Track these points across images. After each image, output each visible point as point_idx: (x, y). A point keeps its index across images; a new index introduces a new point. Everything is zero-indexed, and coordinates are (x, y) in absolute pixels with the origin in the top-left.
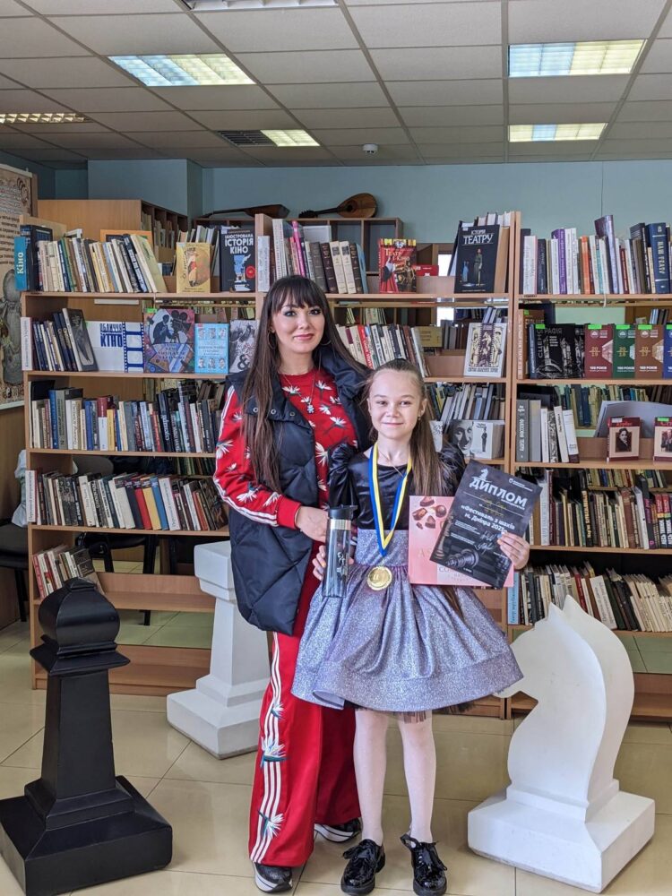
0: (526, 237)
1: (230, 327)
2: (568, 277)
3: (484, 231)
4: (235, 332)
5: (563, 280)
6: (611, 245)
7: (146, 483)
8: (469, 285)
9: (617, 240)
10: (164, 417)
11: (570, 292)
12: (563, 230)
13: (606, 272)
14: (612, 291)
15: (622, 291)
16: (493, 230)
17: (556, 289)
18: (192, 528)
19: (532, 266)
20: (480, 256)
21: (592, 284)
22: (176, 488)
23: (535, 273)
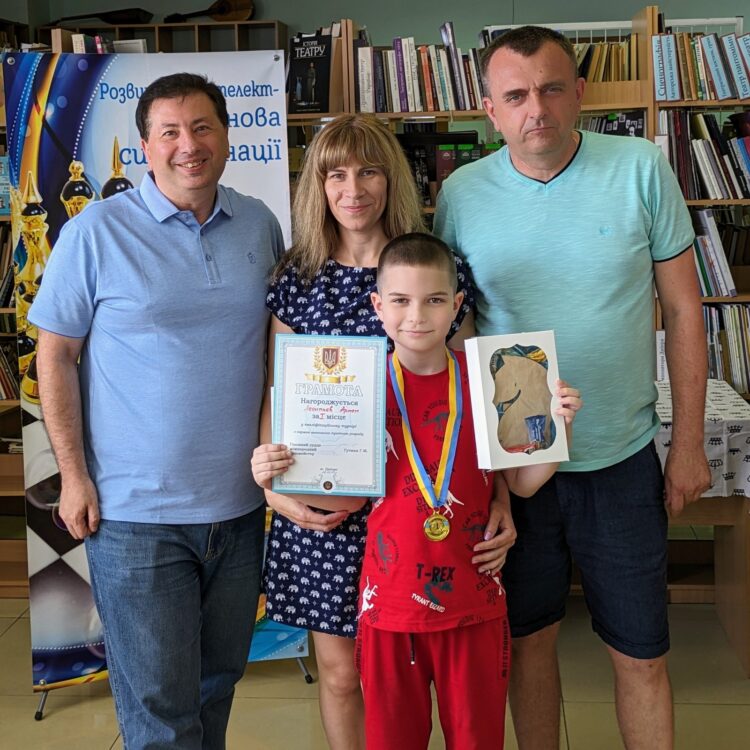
0: (360, 49)
2: (409, 93)
3: (316, 42)
5: (403, 96)
6: (453, 56)
8: (303, 104)
9: (459, 50)
11: (411, 109)
12: (400, 40)
13: (450, 86)
14: (458, 107)
15: (468, 107)
16: (325, 41)
17: (397, 108)
19: (368, 80)
20: (313, 70)
21: (435, 100)
23: (371, 89)
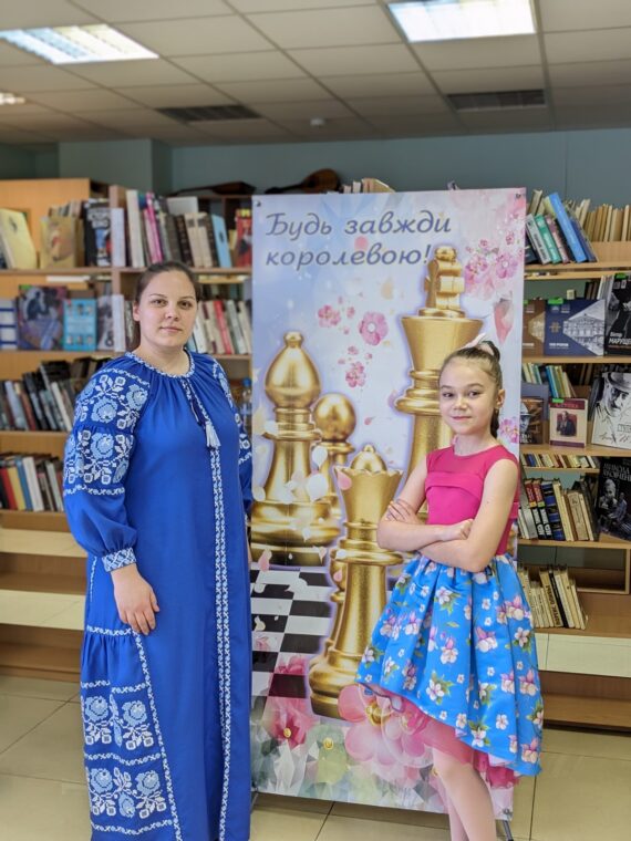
1: (97, 304)
4: (102, 309)
7: (12, 463)
10: (33, 396)
18: (56, 509)
22: (41, 468)
